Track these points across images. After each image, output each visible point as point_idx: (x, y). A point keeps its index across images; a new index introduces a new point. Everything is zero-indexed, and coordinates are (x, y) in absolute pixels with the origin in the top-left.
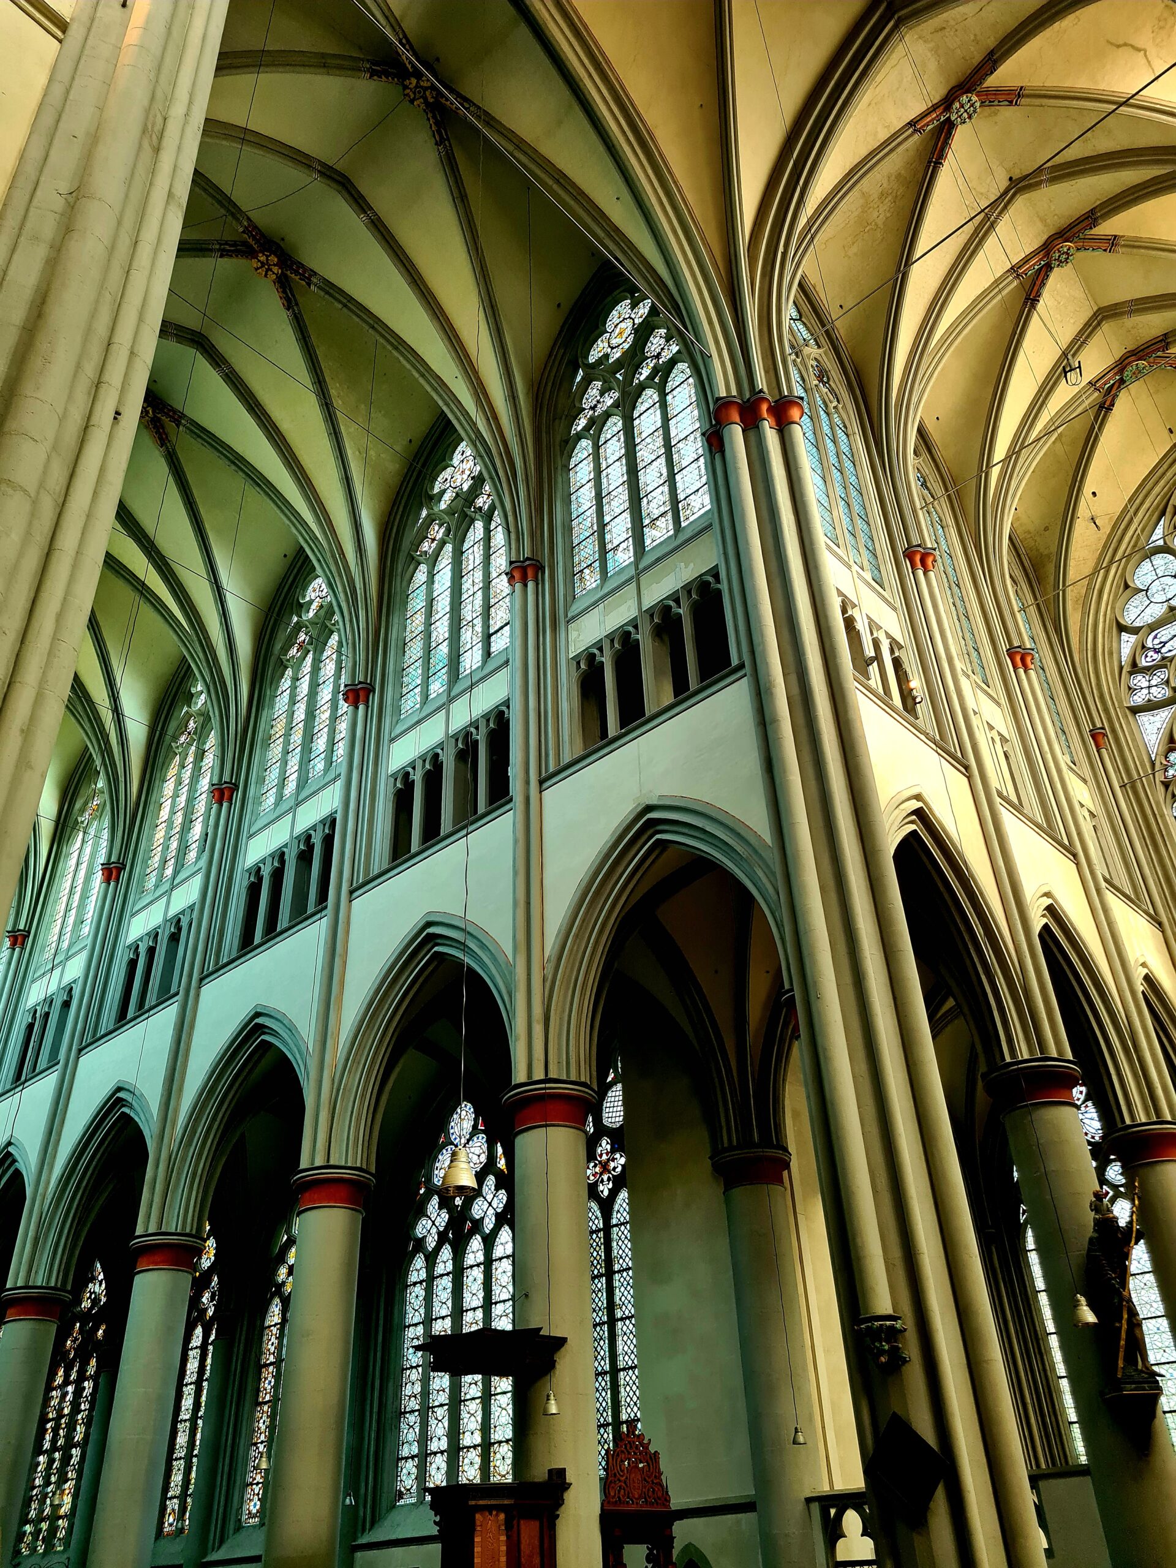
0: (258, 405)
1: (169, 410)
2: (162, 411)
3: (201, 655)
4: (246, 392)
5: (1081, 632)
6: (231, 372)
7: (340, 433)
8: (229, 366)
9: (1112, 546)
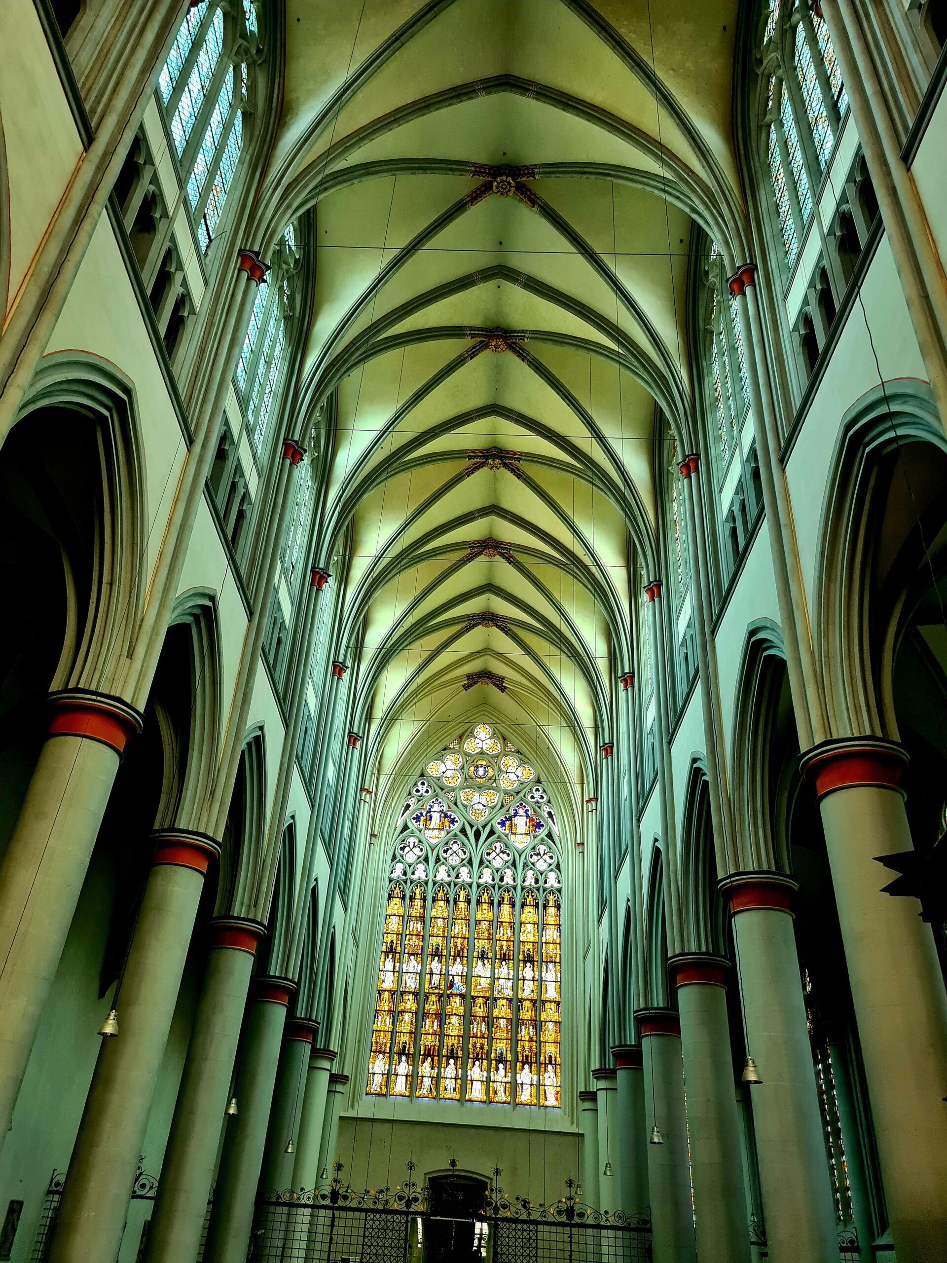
0: (570, 97)
1: (524, 170)
2: (520, 175)
3: (636, 364)
4: (558, 95)
6: (540, 88)
7: (643, 61)
8: (537, 84)
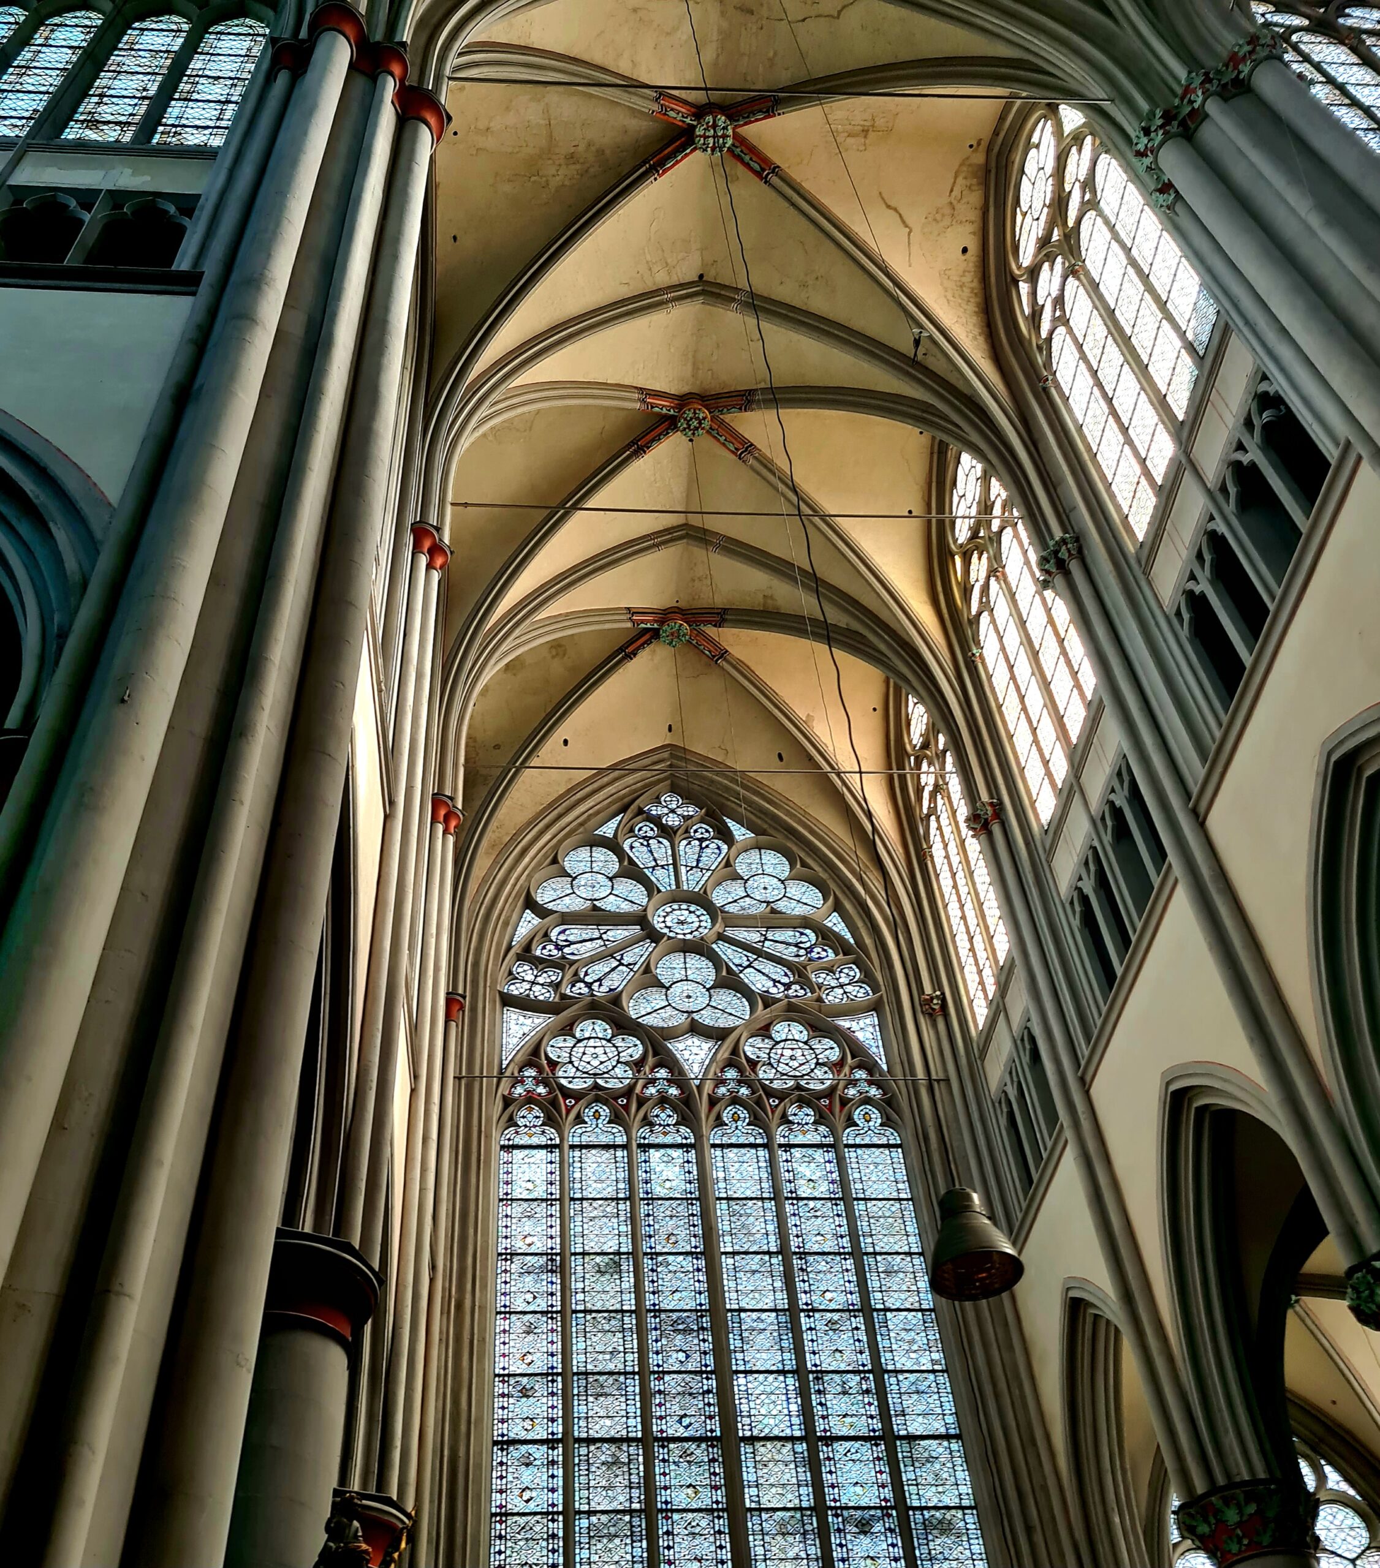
5: (484, 880)
9: (559, 809)
